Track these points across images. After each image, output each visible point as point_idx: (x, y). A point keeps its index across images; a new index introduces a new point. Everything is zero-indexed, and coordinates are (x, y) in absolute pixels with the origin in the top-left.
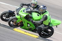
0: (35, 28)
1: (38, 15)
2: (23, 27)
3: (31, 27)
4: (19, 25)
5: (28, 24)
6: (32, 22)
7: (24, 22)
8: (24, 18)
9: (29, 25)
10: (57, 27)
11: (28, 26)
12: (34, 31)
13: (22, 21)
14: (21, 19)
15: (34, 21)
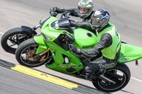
0: (81, 67)
1: (89, 35)
2: (54, 65)
3: (72, 64)
4: (43, 59)
5: (64, 56)
6: (75, 51)
7: (55, 53)
8: (54, 41)
9: (67, 60)
10: (137, 63)
11: (64, 63)
12: (80, 74)
13: (50, 51)
14: (46, 45)
15: (79, 50)
